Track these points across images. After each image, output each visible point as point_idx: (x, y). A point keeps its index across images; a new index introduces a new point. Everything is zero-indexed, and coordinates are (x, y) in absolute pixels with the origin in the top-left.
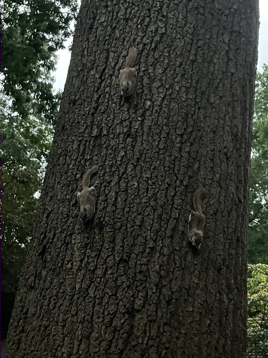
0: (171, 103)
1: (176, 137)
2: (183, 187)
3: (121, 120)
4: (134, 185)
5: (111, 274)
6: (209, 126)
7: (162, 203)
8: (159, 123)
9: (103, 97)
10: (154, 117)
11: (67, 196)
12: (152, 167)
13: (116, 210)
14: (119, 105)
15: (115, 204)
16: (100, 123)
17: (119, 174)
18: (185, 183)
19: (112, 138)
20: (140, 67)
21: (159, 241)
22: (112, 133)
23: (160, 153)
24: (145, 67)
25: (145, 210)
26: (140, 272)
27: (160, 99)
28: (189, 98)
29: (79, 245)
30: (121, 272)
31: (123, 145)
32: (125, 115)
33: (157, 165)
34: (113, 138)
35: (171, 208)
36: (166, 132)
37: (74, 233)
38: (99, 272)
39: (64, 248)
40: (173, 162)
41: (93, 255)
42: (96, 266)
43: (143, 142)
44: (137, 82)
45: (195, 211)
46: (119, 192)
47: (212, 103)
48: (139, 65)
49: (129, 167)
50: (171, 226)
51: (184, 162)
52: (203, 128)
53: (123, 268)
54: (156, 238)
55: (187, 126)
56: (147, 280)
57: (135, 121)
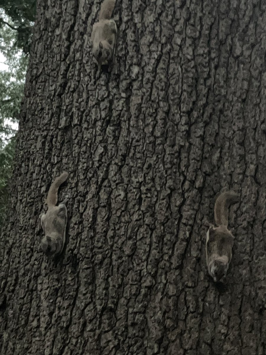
0: (171, 65)
1: (181, 117)
2: (194, 192)
3: (97, 99)
4: (120, 195)
5: (91, 331)
6: (234, 93)
7: (163, 218)
8: (152, 98)
9: (72, 68)
10: (145, 90)
11: (31, 220)
12: (146, 166)
13: (95, 236)
14: (95, 78)
15: (93, 227)
16: (69, 107)
17: (97, 182)
18: (198, 184)
19: (85, 128)
20: (122, 16)
21: (161, 275)
22: (85, 121)
23: (157, 143)
24: (128, 15)
25: (137, 230)
26: (134, 324)
27: (153, 61)
28: (198, 53)
29: (47, 291)
30: (105, 326)
31: (100, 138)
32: (103, 92)
33: (152, 162)
34: (87, 129)
35: (178, 224)
36: (164, 112)
37: (39, 275)
38: (75, 329)
39: (27, 298)
40: (176, 155)
41: (66, 304)
42: (71, 320)
43: (131, 129)
44: (117, 40)
45: (216, 226)
46: (98, 207)
47: (238, 57)
48: (120, 14)
49: (111, 169)
50: (179, 251)
51: (196, 152)
52: (225, 96)
53: (107, 321)
54: (156, 272)
55: (198, 96)
56: (144, 335)
57: (117, 99)
